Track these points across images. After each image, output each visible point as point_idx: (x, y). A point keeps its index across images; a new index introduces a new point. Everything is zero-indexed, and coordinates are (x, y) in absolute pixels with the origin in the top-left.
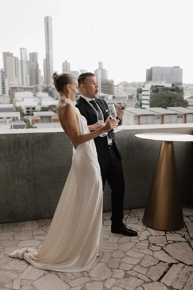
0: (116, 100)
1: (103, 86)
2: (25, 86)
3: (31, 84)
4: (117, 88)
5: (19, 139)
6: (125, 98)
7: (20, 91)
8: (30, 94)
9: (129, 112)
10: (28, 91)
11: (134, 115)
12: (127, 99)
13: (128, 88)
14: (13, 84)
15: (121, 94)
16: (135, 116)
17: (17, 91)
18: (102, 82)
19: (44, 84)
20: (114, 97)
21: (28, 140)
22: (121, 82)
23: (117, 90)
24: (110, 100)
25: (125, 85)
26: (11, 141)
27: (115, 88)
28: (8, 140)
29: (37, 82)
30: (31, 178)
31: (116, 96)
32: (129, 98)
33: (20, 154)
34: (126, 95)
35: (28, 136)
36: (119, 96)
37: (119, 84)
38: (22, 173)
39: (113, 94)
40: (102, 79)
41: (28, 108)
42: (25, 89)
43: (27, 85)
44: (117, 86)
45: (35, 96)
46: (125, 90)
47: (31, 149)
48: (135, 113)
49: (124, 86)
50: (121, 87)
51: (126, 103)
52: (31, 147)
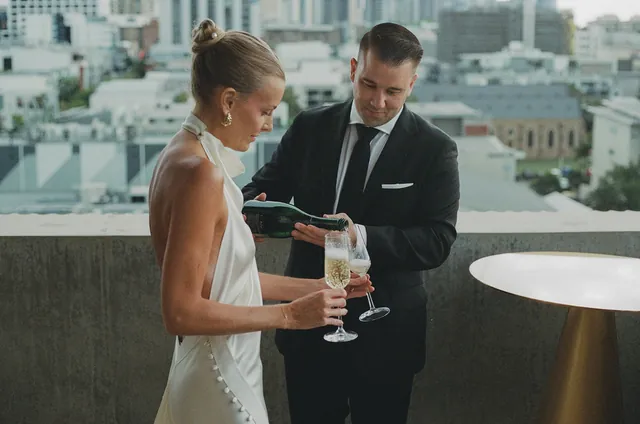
0: (577, 73)
1: (541, 30)
2: (309, 26)
3: (326, 20)
4: (584, 34)
5: (67, 256)
6: (608, 66)
7: (295, 41)
8: (320, 49)
9: (617, 111)
10: (316, 39)
11: (630, 121)
12: (615, 70)
13: (618, 37)
14: (274, 20)
15: (595, 56)
16: (634, 126)
17: (284, 40)
18: (538, 16)
19: (365, 18)
20: (572, 65)
21: (97, 260)
22: (598, 18)
23: (585, 42)
24: (561, 73)
25: (611, 25)
26: (40, 261)
27: (578, 35)
28: (31, 257)
29: (344, 15)
30: (107, 392)
31: (580, 59)
32: (619, 69)
33: (71, 307)
34: (610, 56)
35: (97, 247)
36: (590, 60)
37: (590, 23)
38: (78, 371)
39: (568, 52)
40: (538, 7)
41: (311, 93)
42: (308, 36)
43: (313, 22)
44: (585, 29)
45: (335, 55)
46: (609, 43)
47: (108, 290)
48: (634, 118)
49: (608, 30)
50: (598, 33)
51: (610, 82)
52: (108, 283)
